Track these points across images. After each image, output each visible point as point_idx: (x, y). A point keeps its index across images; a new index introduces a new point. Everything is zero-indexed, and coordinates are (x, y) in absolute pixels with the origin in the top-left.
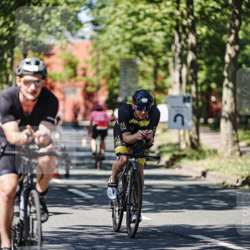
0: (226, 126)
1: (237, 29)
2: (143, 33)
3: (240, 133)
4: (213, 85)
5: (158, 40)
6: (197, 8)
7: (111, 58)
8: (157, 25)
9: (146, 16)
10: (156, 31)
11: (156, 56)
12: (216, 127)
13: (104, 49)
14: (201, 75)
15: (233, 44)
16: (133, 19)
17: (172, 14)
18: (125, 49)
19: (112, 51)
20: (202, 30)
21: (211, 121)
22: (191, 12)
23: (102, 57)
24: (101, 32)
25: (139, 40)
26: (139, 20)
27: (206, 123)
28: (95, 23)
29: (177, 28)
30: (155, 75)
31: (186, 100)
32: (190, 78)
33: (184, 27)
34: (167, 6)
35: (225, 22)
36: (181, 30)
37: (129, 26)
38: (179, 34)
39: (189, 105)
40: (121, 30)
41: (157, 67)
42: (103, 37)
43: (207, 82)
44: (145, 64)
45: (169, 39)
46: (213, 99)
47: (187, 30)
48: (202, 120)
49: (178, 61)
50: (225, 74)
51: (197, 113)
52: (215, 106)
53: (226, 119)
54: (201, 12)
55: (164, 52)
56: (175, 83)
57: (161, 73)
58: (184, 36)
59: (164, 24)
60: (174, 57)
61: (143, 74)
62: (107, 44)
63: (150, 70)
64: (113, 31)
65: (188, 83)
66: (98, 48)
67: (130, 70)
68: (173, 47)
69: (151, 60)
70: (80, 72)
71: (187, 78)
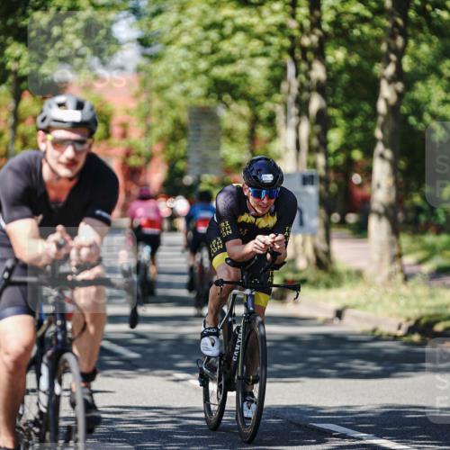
0: (378, 228)
1: (400, 53)
2: (230, 60)
3: (405, 240)
4: (357, 155)
5: (258, 73)
6: (328, 16)
7: (172, 105)
8: (256, 45)
9: (237, 29)
10: (253, 56)
11: (254, 102)
12: (361, 230)
13: (161, 89)
14: (335, 137)
15: (392, 81)
16: (213, 34)
17: (282, 27)
18: (197, 88)
19: (174, 92)
20: (337, 55)
21: (352, 218)
22: (317, 23)
23: (157, 103)
24: (155, 58)
25: (223, 72)
26: (223, 37)
27: (343, 223)
28: (144, 42)
29: (291, 52)
30: (252, 137)
31: (307, 180)
32: (315, 142)
33: (304, 50)
34: (274, 13)
35: (378, 40)
36: (298, 54)
37: (206, 48)
38: (296, 62)
39: (312, 190)
40: (191, 55)
41: (255, 121)
42: (159, 68)
43: (346, 148)
44: (233, 116)
45: (277, 72)
46: (357, 178)
47: (310, 55)
48: (336, 217)
49: (294, 110)
50: (378, 134)
51: (327, 203)
52: (359, 193)
53: (380, 215)
54: (336, 24)
55: (268, 95)
56: (286, 149)
57: (263, 132)
58: (303, 66)
59: (268, 44)
60: (285, 104)
61: (230, 134)
62: (165, 80)
63: (243, 127)
64: (176, 56)
65: (311, 150)
66: (149, 86)
67: (207, 127)
68: (284, 86)
69: (243, 108)
70: (116, 131)
71: (309, 141)
